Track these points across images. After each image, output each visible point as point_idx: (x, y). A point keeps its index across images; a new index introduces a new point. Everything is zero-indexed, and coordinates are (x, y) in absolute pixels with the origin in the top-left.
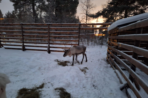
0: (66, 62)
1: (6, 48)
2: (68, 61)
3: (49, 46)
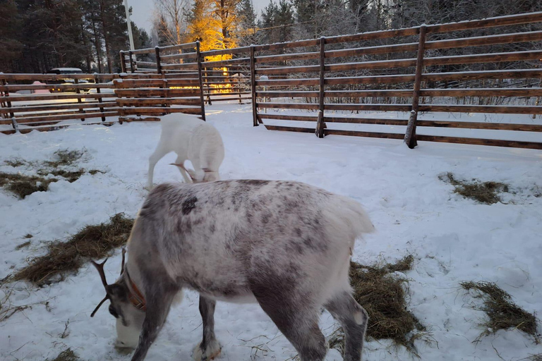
0: (491, 186)
1: (269, 128)
2: (500, 184)
3: (416, 118)
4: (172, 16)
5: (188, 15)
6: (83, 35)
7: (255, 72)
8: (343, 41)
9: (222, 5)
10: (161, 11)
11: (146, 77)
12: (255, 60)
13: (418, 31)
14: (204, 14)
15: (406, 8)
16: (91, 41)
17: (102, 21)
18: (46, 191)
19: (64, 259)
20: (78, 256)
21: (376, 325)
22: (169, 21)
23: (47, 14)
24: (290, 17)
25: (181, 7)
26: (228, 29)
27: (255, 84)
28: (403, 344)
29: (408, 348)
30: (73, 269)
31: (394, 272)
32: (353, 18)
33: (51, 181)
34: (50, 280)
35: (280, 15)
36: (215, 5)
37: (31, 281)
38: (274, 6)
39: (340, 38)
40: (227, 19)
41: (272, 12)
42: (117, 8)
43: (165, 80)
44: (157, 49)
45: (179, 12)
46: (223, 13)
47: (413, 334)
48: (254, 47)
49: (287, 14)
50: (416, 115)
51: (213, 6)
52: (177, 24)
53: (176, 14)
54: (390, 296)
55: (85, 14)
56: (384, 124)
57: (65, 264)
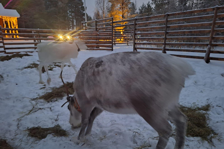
3: (210, 49)
4: (102, 10)
5: (109, 9)
6: (68, 18)
7: (136, 29)
8: (177, 15)
9: (123, 5)
10: (98, 8)
11: (91, 32)
12: (136, 24)
13: (214, 9)
14: (115, 9)
15: (206, 4)
16: (71, 20)
17: (75, 12)
18: (52, 70)
19: (58, 93)
20: (63, 92)
21: (193, 130)
22: (101, 12)
23: (55, 10)
24: (151, 10)
25: (106, 6)
26: (124, 15)
27: (135, 34)
28: (206, 140)
29: (209, 142)
30: (61, 97)
31: (200, 110)
32: (181, 7)
33: (53, 67)
34: (52, 100)
35: (147, 9)
36: (120, 5)
37: (45, 100)
38: (145, 5)
39: (176, 13)
40: (124, 11)
41: (143, 8)
42: (81, 7)
43: (98, 33)
44: (96, 21)
45: (105, 8)
46: (123, 8)
47: (212, 136)
48: (136, 19)
49: (150, 9)
50: (211, 48)
51: (119, 6)
52: (104, 13)
53: (104, 9)
54: (200, 119)
55: (69, 10)
56: (194, 52)
57: (58, 94)
